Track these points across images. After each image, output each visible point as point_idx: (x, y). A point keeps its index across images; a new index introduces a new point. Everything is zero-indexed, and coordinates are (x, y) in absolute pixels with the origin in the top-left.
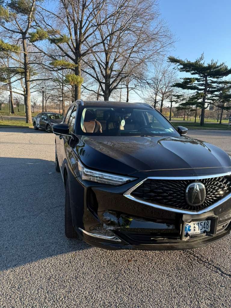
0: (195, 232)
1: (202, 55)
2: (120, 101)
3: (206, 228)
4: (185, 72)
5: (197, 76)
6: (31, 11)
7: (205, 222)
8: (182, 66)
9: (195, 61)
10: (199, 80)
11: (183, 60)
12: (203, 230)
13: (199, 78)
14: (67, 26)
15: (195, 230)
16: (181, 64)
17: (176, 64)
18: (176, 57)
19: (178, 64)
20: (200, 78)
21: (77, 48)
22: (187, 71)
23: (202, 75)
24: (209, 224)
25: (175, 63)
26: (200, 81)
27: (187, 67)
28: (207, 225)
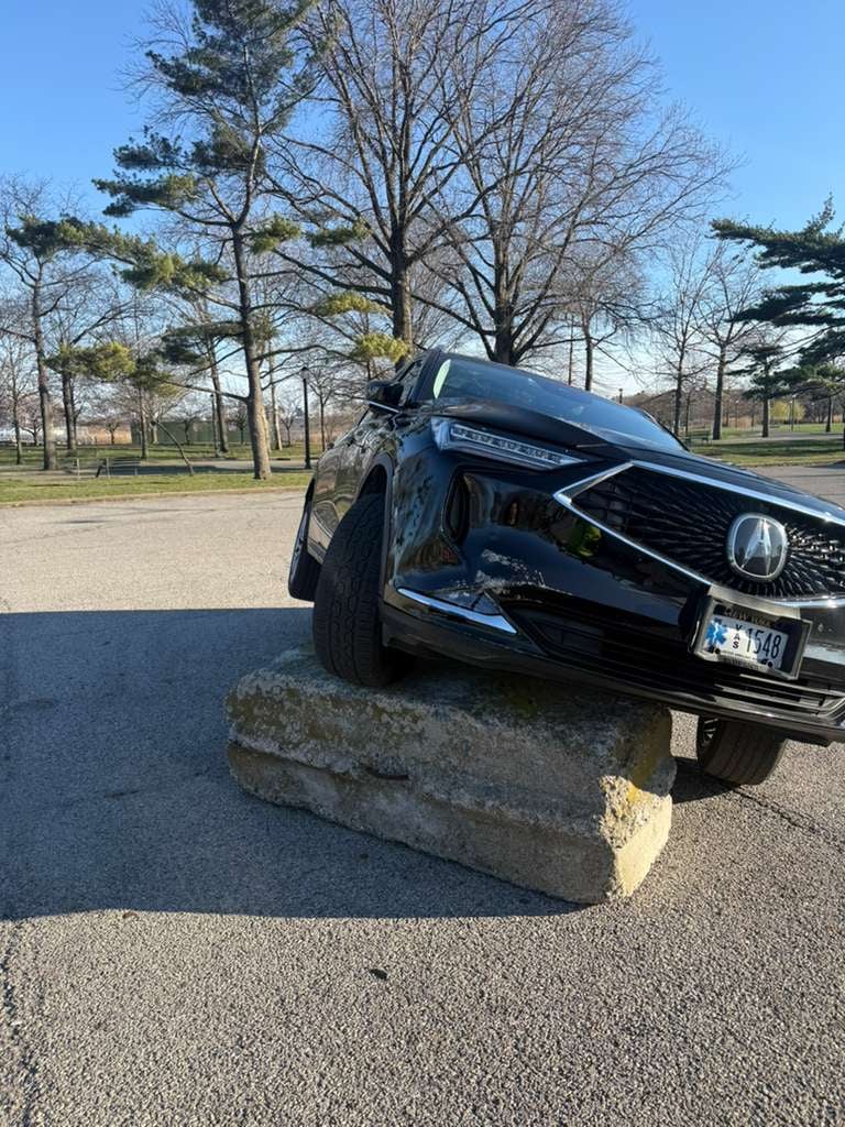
0: (736, 651)
1: (829, 202)
2: (570, 382)
3: (770, 654)
4: (777, 268)
5: (821, 277)
6: (252, 161)
7: (770, 635)
8: (764, 249)
9: (806, 226)
10: (831, 292)
11: (765, 228)
12: (763, 656)
13: (830, 281)
14: (361, 176)
15: (736, 645)
16: (759, 241)
17: (741, 243)
18: (739, 220)
19: (748, 242)
20: (836, 282)
21: (397, 239)
22: (784, 265)
23: (839, 271)
24: (782, 647)
25: (738, 240)
26: (835, 294)
27: (782, 249)
28: (775, 645)
